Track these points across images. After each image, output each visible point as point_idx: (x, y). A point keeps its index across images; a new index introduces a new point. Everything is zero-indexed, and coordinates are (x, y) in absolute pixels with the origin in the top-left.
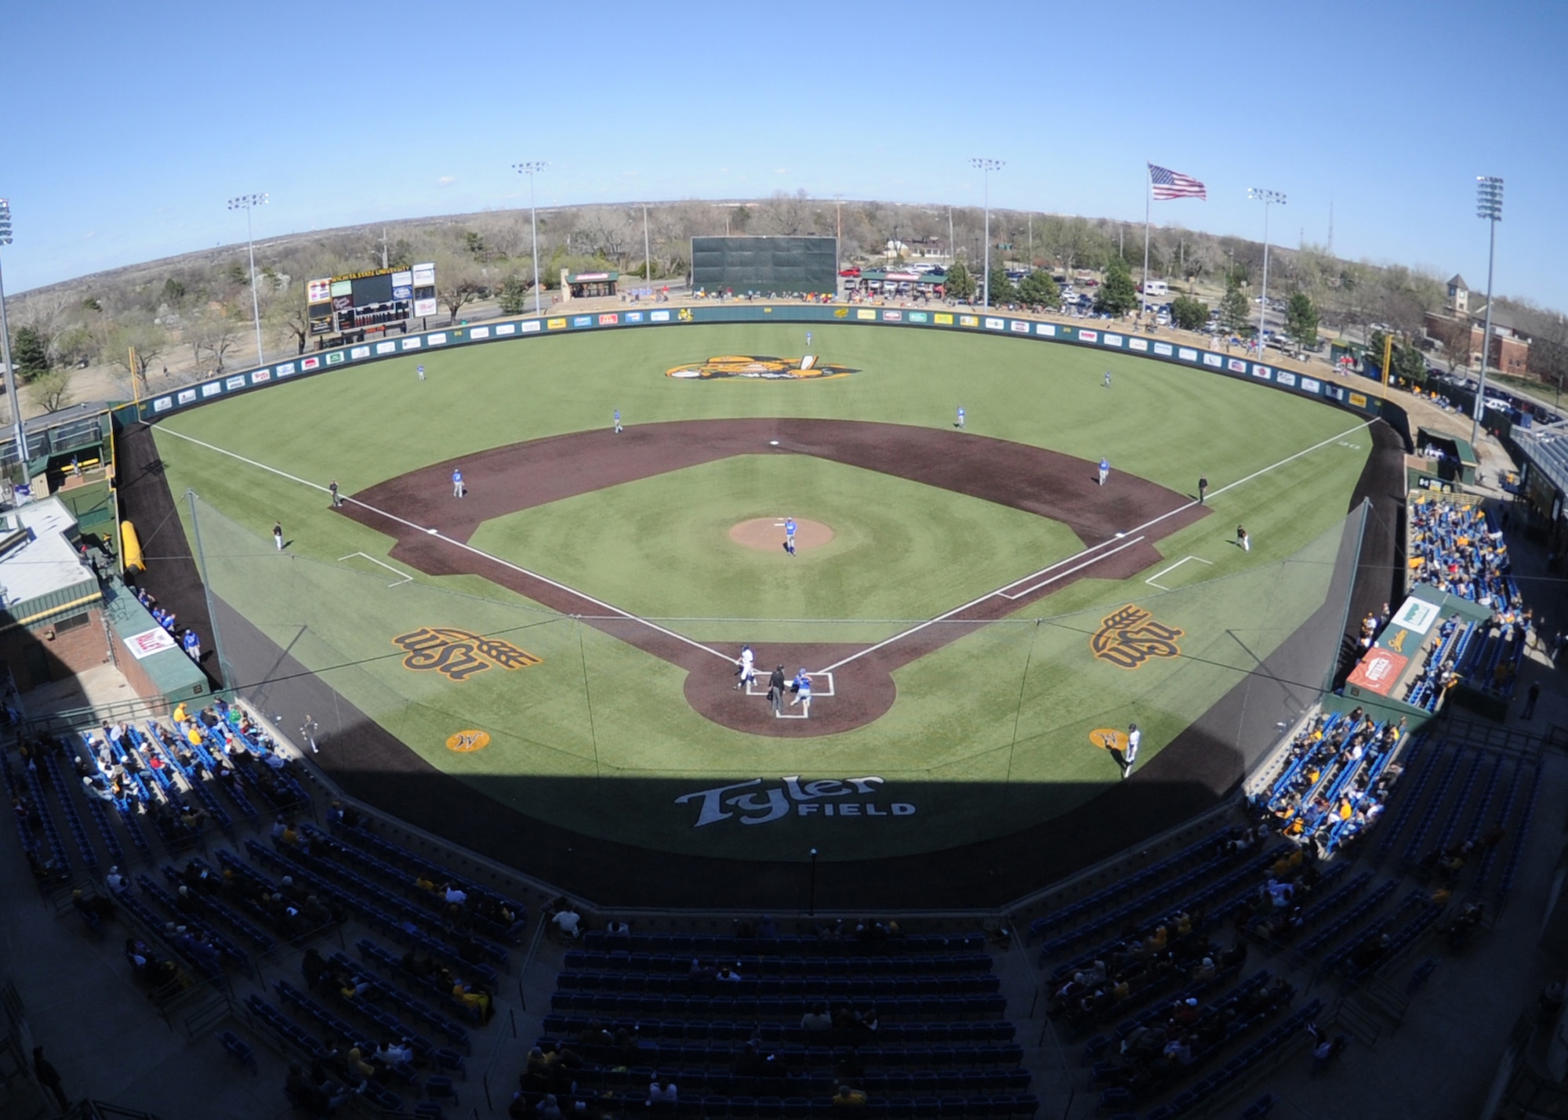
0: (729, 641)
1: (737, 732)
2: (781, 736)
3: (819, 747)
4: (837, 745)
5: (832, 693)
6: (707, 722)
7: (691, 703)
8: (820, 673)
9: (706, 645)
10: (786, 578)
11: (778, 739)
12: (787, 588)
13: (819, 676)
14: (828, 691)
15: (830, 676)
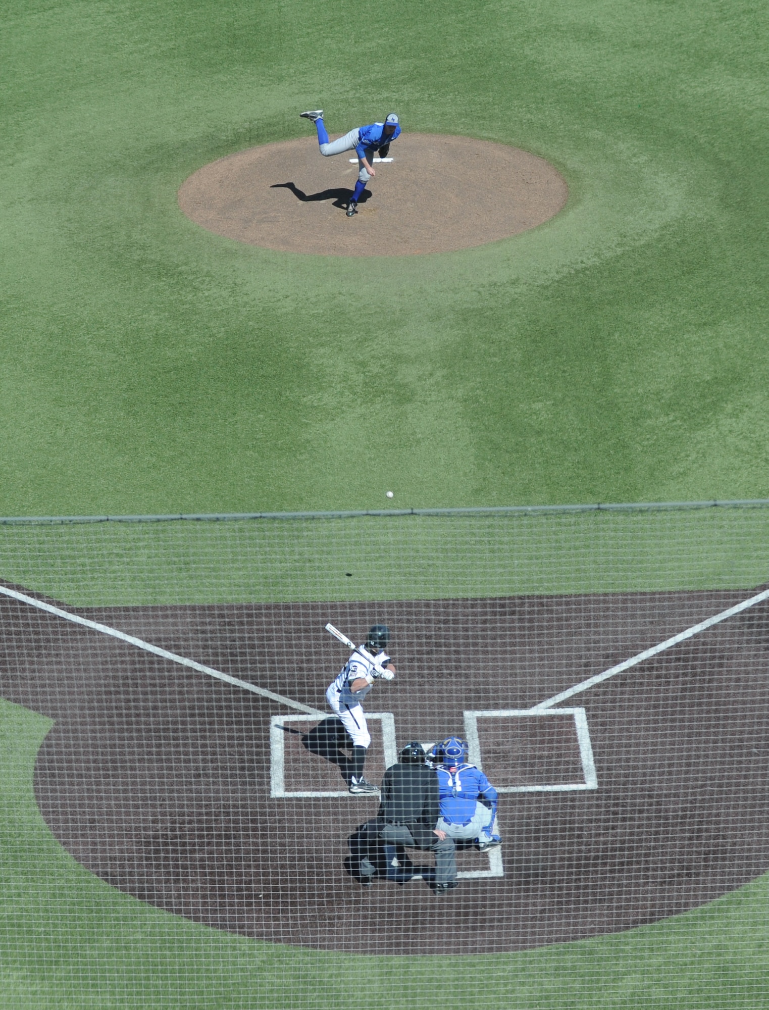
0: (198, 599)
1: (244, 943)
2: (407, 949)
3: (551, 984)
4: (618, 977)
5: (591, 783)
6: (130, 904)
7: (64, 839)
8: (542, 709)
9: (99, 620)
10: (398, 359)
11: (398, 960)
12: (404, 395)
13: (533, 718)
14: (577, 775)
15: (580, 715)
